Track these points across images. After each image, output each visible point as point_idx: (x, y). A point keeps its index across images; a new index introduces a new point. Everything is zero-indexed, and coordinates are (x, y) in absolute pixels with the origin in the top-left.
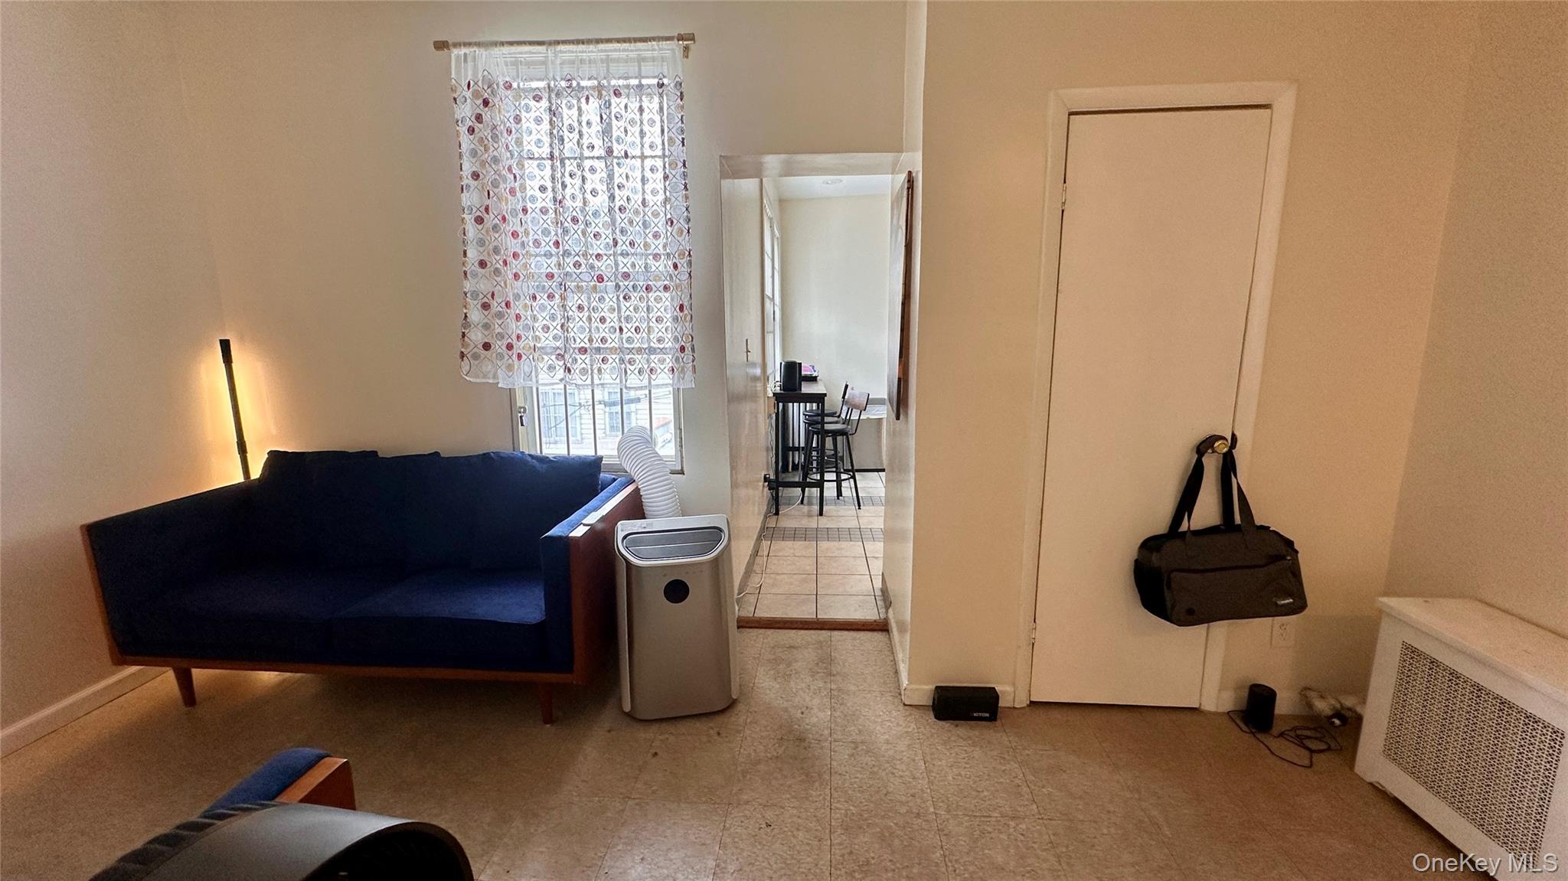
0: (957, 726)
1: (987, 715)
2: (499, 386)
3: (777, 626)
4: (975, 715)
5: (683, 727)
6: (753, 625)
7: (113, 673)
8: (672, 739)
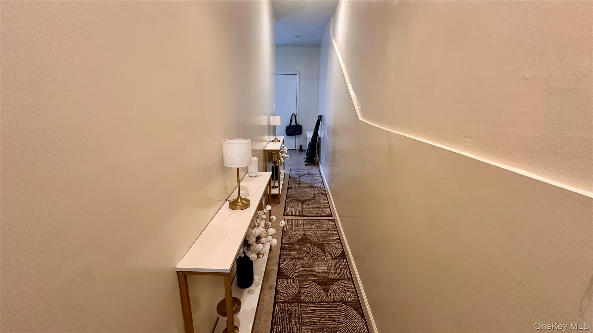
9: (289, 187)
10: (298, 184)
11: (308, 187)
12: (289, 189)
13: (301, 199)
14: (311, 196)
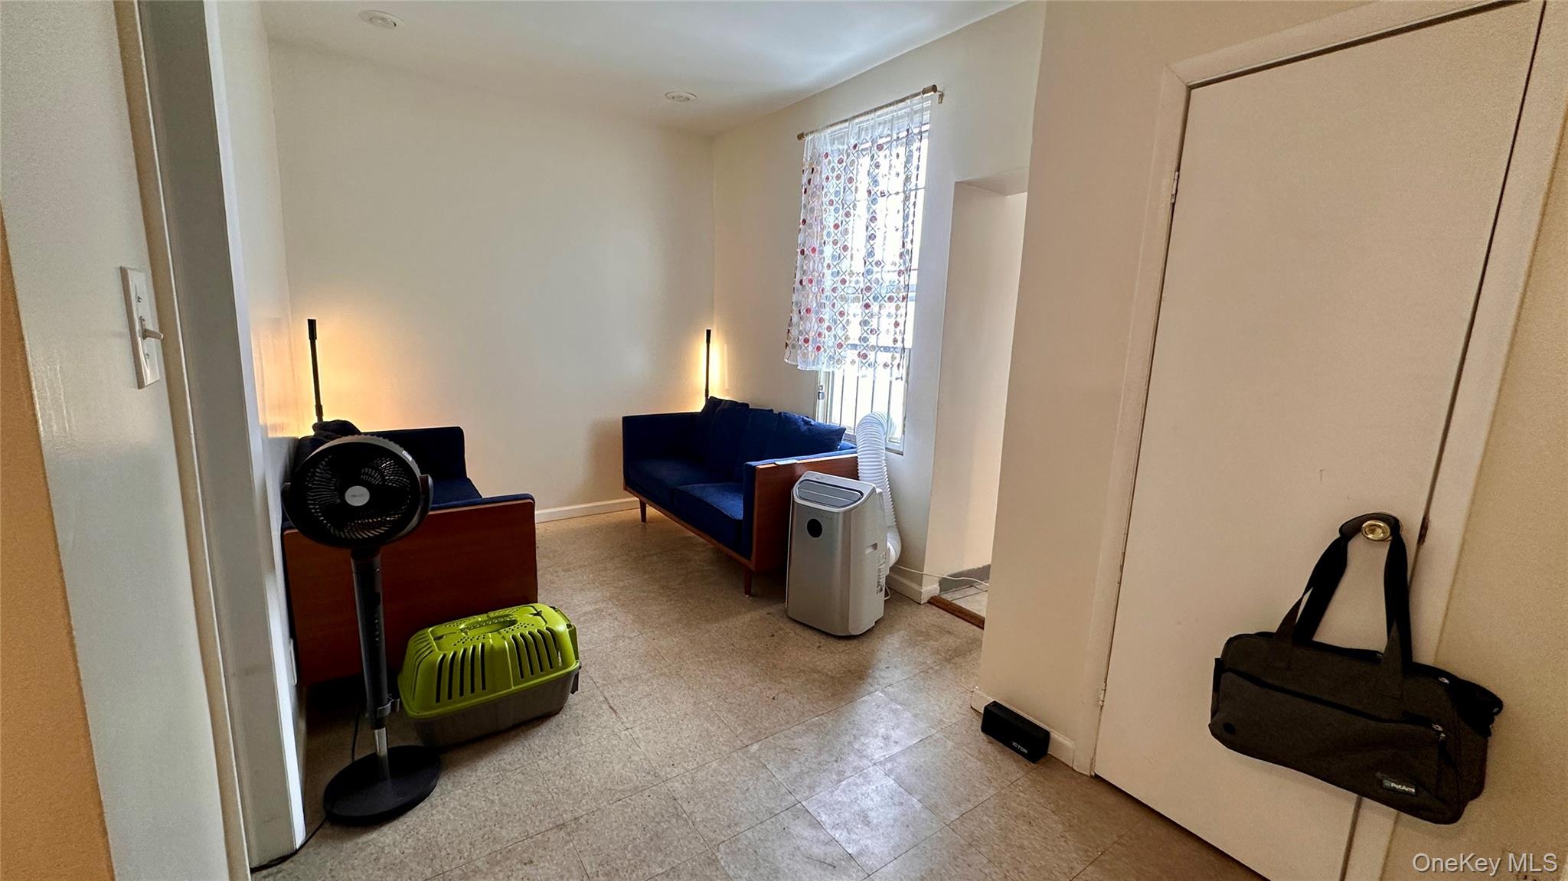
0: (990, 742)
1: (1026, 751)
2: (799, 367)
3: (959, 615)
4: (1014, 744)
5: (807, 634)
6: (941, 606)
7: (624, 497)
8: (792, 635)
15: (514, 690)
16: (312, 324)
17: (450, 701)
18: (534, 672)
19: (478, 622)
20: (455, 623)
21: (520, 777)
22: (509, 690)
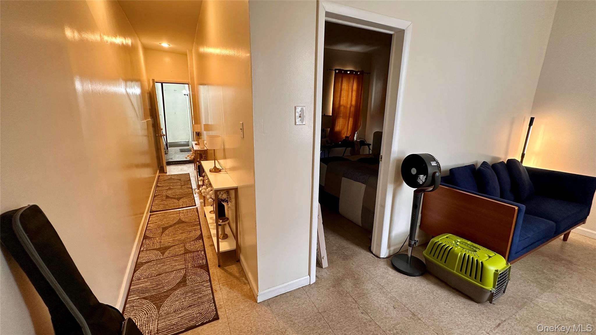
9: (201, 241)
10: (187, 252)
11: (169, 247)
12: (201, 237)
13: (181, 225)
14: (167, 232)
15: (454, 272)
16: (532, 119)
17: (433, 257)
18: (462, 271)
19: (466, 243)
20: (458, 238)
21: (432, 298)
22: (453, 271)
